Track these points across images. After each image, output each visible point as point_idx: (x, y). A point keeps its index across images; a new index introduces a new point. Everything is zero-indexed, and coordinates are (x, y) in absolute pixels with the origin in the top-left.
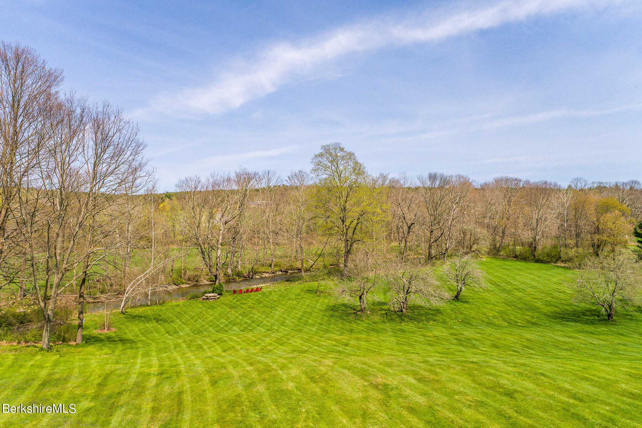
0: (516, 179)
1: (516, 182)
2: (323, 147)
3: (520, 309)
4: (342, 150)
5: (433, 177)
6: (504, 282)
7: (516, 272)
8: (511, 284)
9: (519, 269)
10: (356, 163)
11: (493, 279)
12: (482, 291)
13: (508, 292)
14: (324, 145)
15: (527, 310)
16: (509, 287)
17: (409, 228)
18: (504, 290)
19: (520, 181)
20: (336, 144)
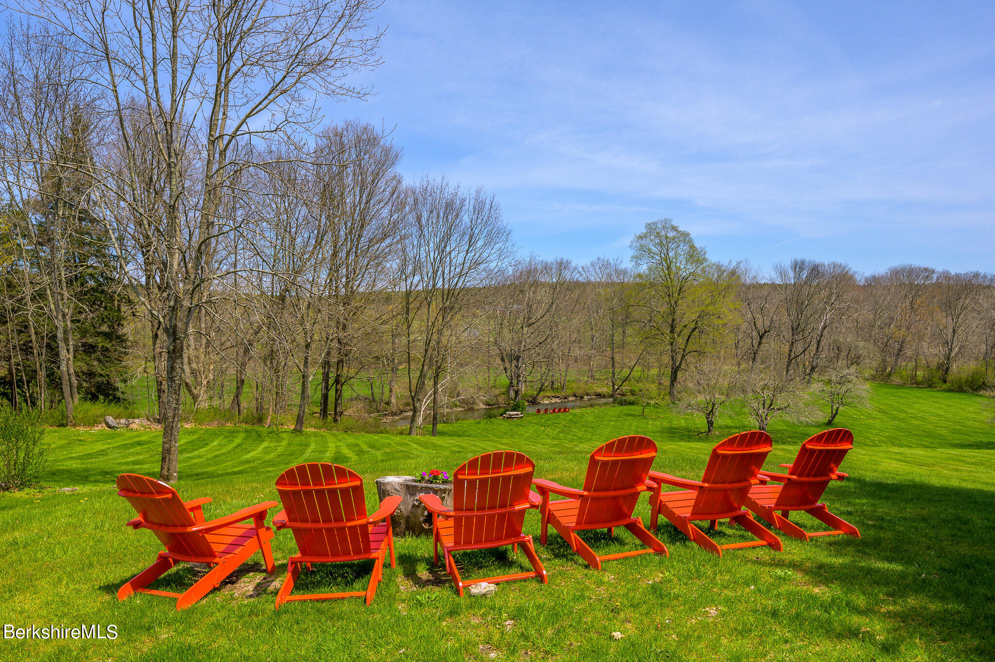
0: (926, 270)
1: (926, 274)
2: (648, 226)
3: (917, 436)
4: (674, 228)
5: (798, 266)
6: (896, 410)
7: (915, 400)
8: (906, 412)
9: (918, 398)
10: (692, 247)
11: (881, 407)
12: (865, 418)
13: (902, 420)
14: (649, 222)
15: (926, 437)
16: (902, 415)
17: (761, 337)
18: (895, 418)
19: (933, 272)
20: (666, 221)
